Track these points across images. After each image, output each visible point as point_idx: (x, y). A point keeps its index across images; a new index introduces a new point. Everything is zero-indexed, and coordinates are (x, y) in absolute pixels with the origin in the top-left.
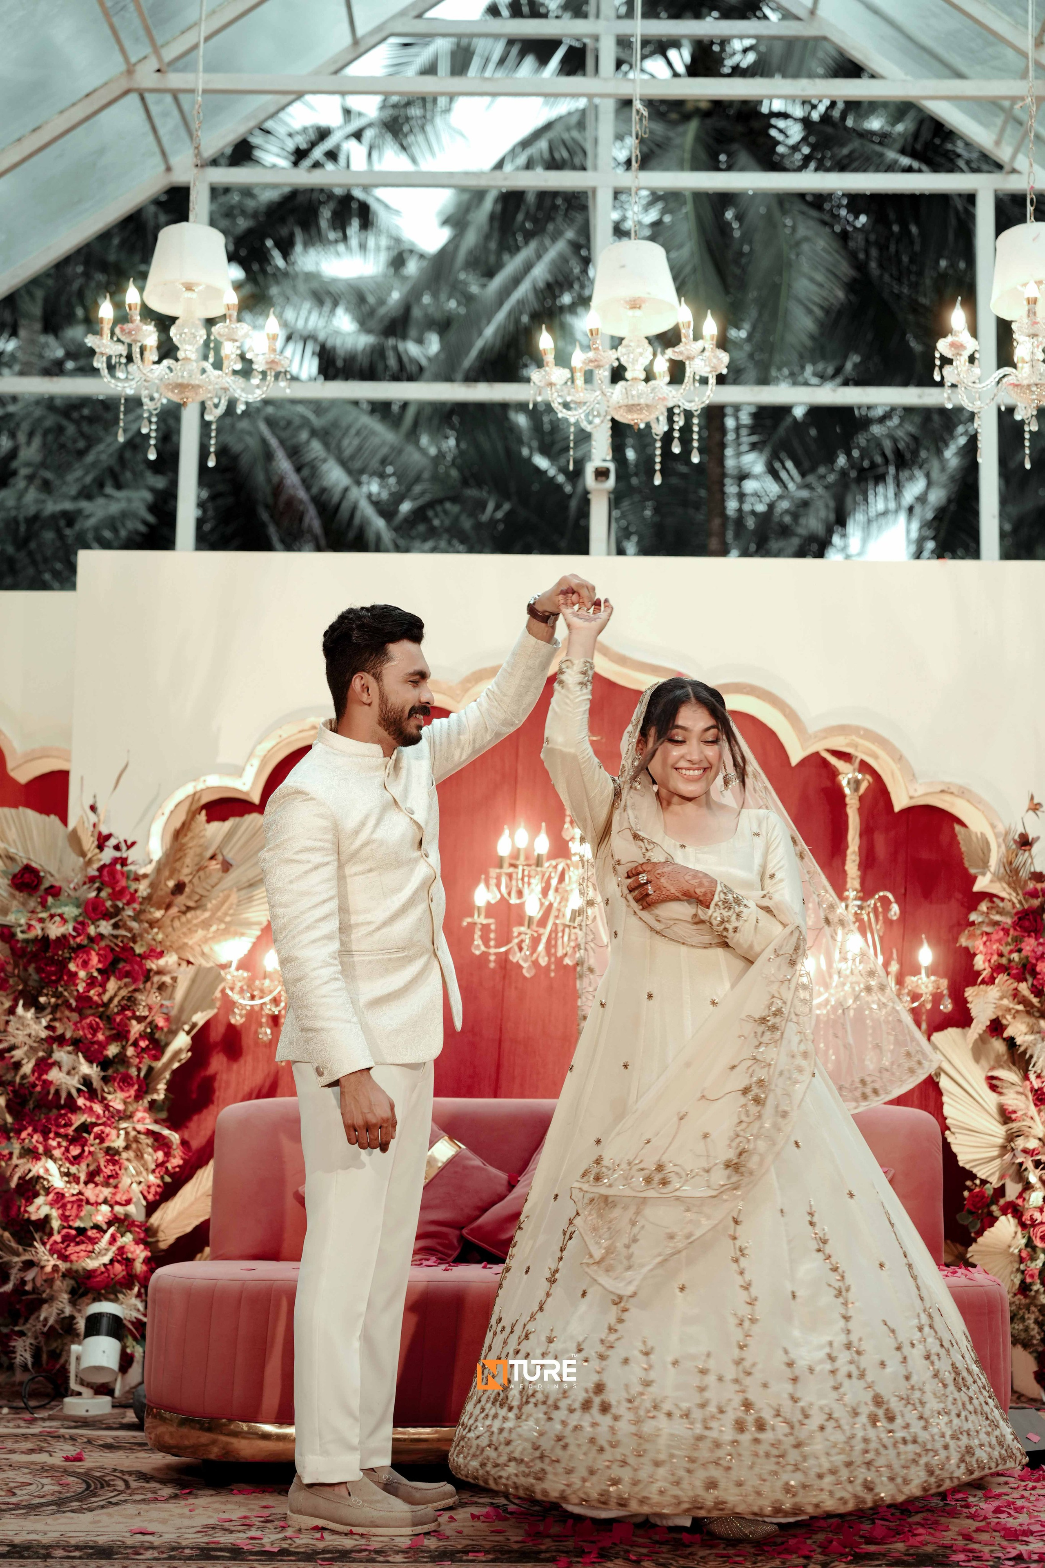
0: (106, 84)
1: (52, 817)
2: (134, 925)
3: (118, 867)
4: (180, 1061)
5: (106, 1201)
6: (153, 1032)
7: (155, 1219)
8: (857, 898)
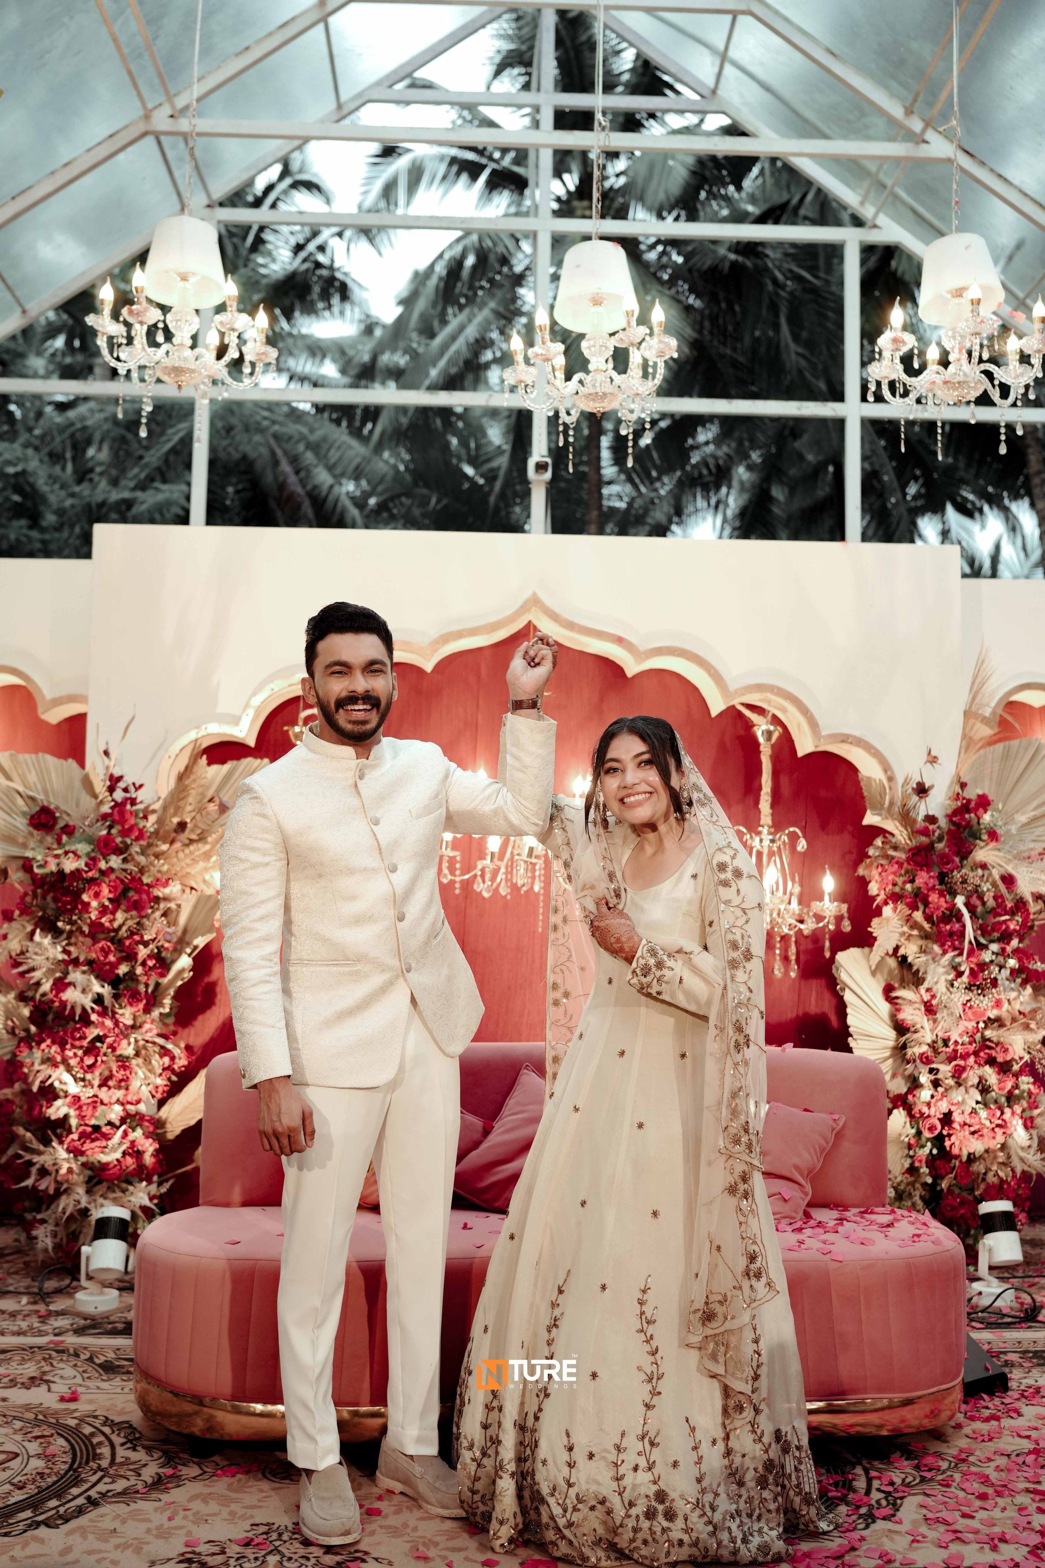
0: (126, 127)
1: (70, 761)
2: (142, 860)
3: (128, 807)
4: (183, 979)
5: (118, 1101)
6: (159, 952)
7: (164, 1113)
8: (770, 833)
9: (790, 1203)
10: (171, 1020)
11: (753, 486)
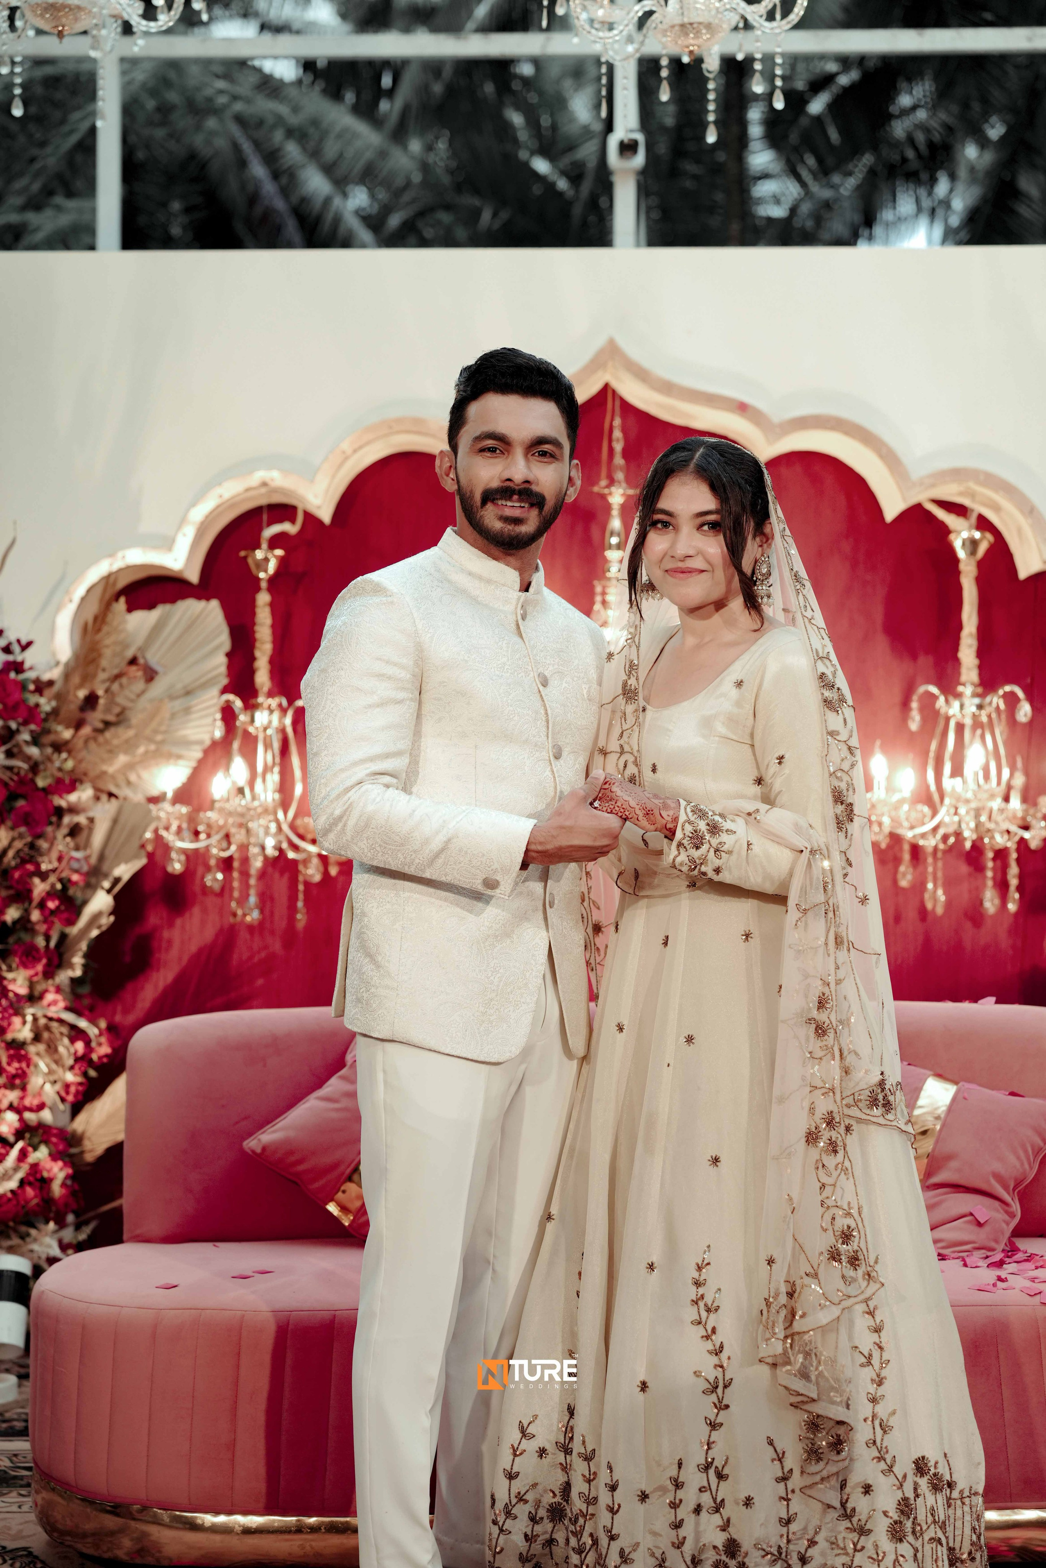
2: (34, 751)
3: (12, 675)
4: (99, 927)
5: (11, 1107)
6: (65, 888)
7: (79, 1124)
8: (975, 695)
9: (987, 1228)
10: (85, 990)
11: (989, 173)
